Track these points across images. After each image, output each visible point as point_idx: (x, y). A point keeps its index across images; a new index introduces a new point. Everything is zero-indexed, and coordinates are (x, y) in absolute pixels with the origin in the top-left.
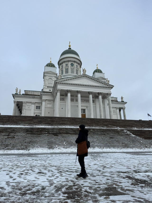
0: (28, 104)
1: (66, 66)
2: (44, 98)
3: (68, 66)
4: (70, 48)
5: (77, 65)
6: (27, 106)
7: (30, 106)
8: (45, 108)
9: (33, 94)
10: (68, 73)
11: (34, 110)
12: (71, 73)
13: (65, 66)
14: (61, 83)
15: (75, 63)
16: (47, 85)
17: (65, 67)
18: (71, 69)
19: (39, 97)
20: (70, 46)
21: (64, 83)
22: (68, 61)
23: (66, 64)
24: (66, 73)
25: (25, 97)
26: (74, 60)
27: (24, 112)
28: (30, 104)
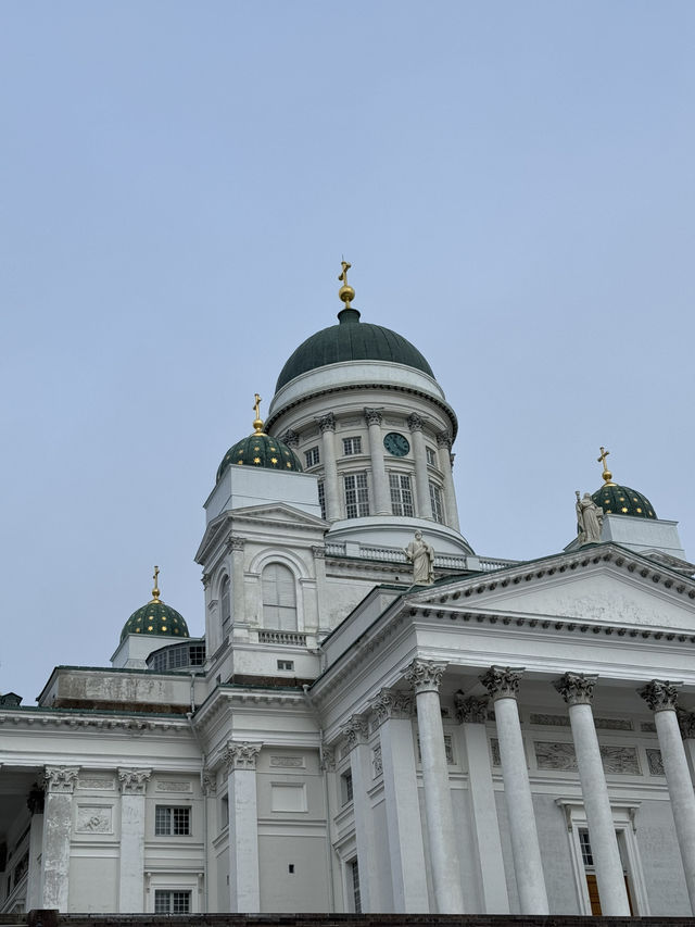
0: (88, 791)
1: (348, 450)
2: (246, 729)
3: (365, 453)
4: (349, 315)
5: (432, 444)
6: (81, 806)
7: (105, 812)
8: (262, 823)
9: (124, 699)
10: (366, 513)
11: (148, 846)
12: (396, 512)
13: (341, 455)
14: (440, 614)
15: (419, 435)
16: (260, 620)
17: (339, 463)
18: (393, 482)
19: (179, 723)
20: (346, 296)
21: (466, 617)
22: (367, 417)
23: (347, 441)
24: (351, 514)
25: (65, 730)
26: (410, 412)
27: (62, 870)
28: (106, 793)
